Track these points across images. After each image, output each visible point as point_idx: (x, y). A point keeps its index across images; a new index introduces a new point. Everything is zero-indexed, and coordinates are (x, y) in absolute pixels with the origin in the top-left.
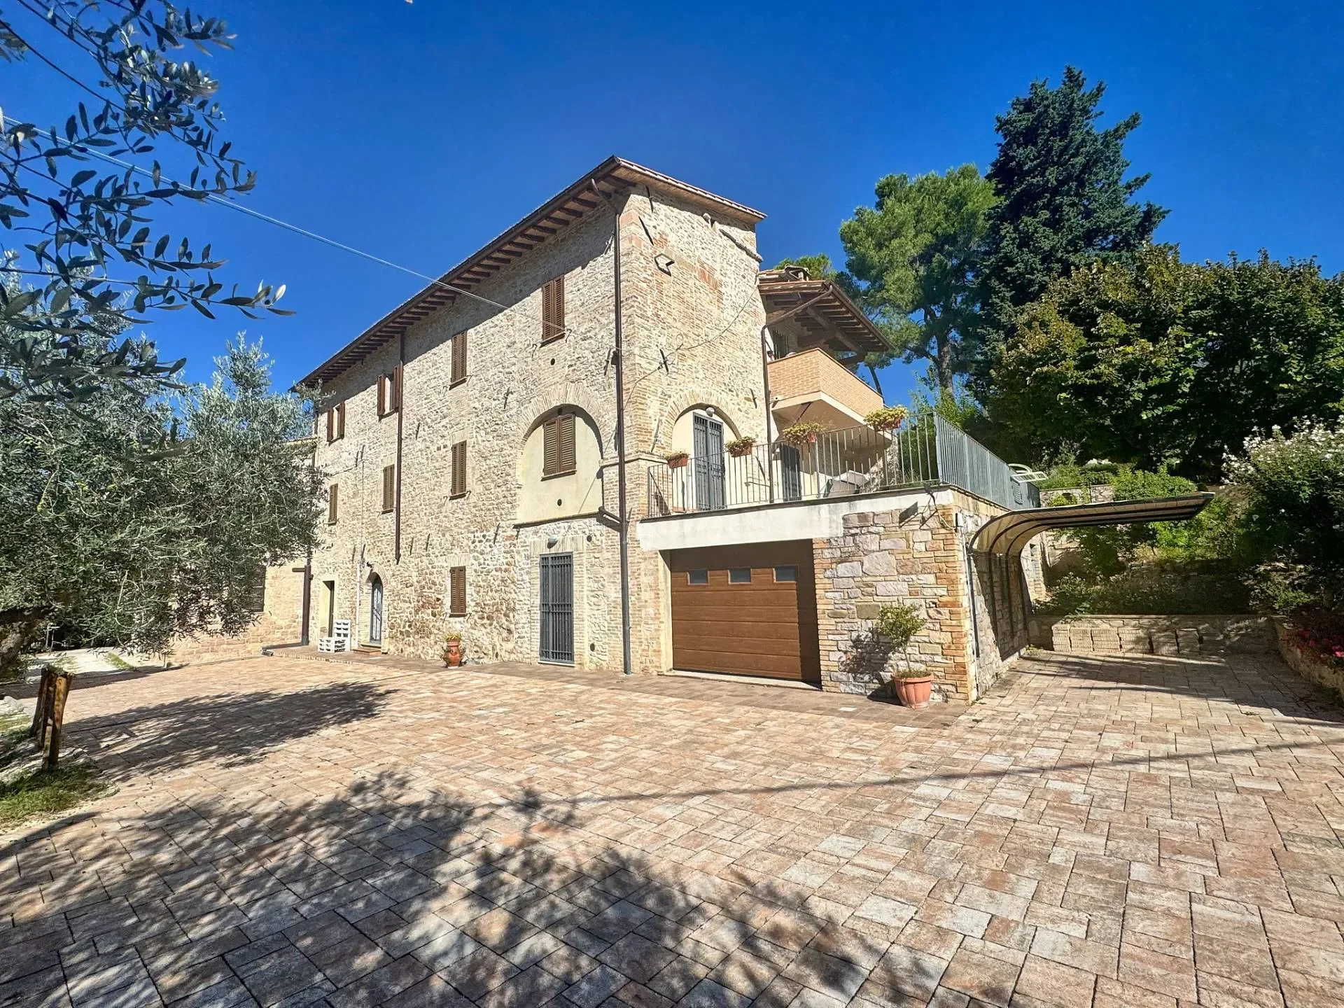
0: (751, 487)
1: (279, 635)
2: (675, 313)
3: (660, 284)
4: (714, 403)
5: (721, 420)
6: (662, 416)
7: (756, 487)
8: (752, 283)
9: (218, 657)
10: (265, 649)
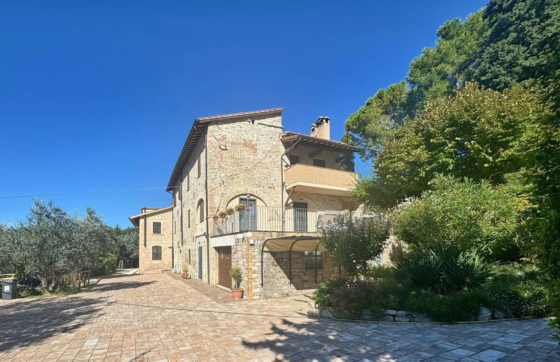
0: (271, 221)
1: (166, 267)
2: (229, 164)
3: (221, 155)
4: (249, 193)
5: (255, 198)
6: (221, 201)
7: (274, 221)
8: (277, 139)
9: (151, 272)
10: (162, 271)
